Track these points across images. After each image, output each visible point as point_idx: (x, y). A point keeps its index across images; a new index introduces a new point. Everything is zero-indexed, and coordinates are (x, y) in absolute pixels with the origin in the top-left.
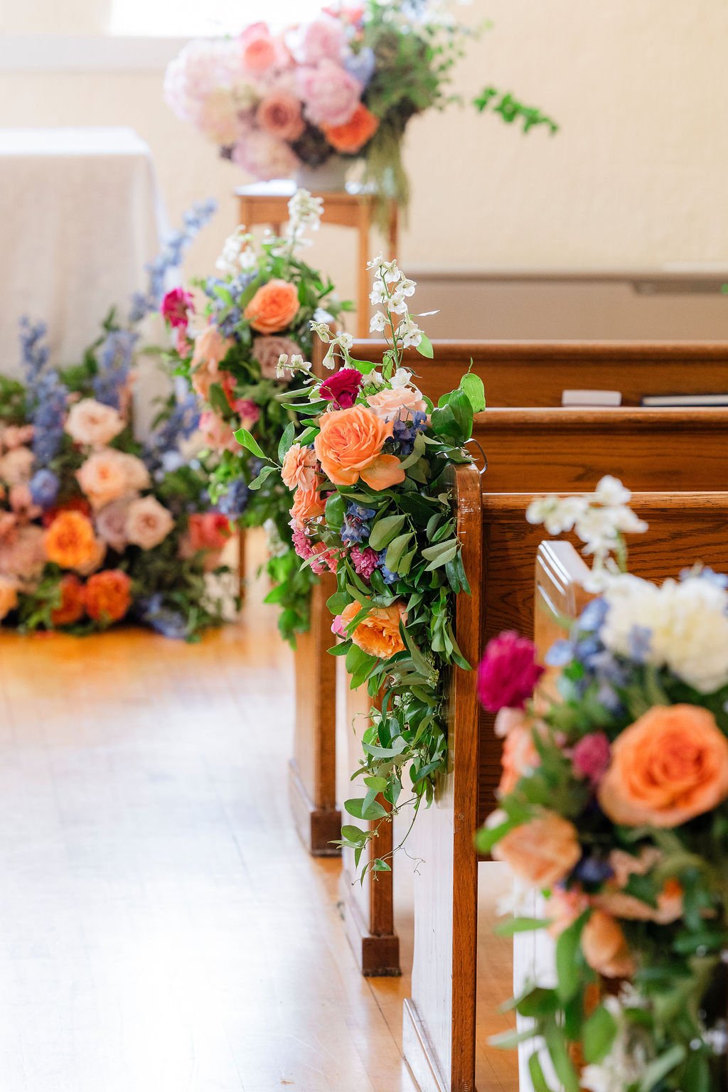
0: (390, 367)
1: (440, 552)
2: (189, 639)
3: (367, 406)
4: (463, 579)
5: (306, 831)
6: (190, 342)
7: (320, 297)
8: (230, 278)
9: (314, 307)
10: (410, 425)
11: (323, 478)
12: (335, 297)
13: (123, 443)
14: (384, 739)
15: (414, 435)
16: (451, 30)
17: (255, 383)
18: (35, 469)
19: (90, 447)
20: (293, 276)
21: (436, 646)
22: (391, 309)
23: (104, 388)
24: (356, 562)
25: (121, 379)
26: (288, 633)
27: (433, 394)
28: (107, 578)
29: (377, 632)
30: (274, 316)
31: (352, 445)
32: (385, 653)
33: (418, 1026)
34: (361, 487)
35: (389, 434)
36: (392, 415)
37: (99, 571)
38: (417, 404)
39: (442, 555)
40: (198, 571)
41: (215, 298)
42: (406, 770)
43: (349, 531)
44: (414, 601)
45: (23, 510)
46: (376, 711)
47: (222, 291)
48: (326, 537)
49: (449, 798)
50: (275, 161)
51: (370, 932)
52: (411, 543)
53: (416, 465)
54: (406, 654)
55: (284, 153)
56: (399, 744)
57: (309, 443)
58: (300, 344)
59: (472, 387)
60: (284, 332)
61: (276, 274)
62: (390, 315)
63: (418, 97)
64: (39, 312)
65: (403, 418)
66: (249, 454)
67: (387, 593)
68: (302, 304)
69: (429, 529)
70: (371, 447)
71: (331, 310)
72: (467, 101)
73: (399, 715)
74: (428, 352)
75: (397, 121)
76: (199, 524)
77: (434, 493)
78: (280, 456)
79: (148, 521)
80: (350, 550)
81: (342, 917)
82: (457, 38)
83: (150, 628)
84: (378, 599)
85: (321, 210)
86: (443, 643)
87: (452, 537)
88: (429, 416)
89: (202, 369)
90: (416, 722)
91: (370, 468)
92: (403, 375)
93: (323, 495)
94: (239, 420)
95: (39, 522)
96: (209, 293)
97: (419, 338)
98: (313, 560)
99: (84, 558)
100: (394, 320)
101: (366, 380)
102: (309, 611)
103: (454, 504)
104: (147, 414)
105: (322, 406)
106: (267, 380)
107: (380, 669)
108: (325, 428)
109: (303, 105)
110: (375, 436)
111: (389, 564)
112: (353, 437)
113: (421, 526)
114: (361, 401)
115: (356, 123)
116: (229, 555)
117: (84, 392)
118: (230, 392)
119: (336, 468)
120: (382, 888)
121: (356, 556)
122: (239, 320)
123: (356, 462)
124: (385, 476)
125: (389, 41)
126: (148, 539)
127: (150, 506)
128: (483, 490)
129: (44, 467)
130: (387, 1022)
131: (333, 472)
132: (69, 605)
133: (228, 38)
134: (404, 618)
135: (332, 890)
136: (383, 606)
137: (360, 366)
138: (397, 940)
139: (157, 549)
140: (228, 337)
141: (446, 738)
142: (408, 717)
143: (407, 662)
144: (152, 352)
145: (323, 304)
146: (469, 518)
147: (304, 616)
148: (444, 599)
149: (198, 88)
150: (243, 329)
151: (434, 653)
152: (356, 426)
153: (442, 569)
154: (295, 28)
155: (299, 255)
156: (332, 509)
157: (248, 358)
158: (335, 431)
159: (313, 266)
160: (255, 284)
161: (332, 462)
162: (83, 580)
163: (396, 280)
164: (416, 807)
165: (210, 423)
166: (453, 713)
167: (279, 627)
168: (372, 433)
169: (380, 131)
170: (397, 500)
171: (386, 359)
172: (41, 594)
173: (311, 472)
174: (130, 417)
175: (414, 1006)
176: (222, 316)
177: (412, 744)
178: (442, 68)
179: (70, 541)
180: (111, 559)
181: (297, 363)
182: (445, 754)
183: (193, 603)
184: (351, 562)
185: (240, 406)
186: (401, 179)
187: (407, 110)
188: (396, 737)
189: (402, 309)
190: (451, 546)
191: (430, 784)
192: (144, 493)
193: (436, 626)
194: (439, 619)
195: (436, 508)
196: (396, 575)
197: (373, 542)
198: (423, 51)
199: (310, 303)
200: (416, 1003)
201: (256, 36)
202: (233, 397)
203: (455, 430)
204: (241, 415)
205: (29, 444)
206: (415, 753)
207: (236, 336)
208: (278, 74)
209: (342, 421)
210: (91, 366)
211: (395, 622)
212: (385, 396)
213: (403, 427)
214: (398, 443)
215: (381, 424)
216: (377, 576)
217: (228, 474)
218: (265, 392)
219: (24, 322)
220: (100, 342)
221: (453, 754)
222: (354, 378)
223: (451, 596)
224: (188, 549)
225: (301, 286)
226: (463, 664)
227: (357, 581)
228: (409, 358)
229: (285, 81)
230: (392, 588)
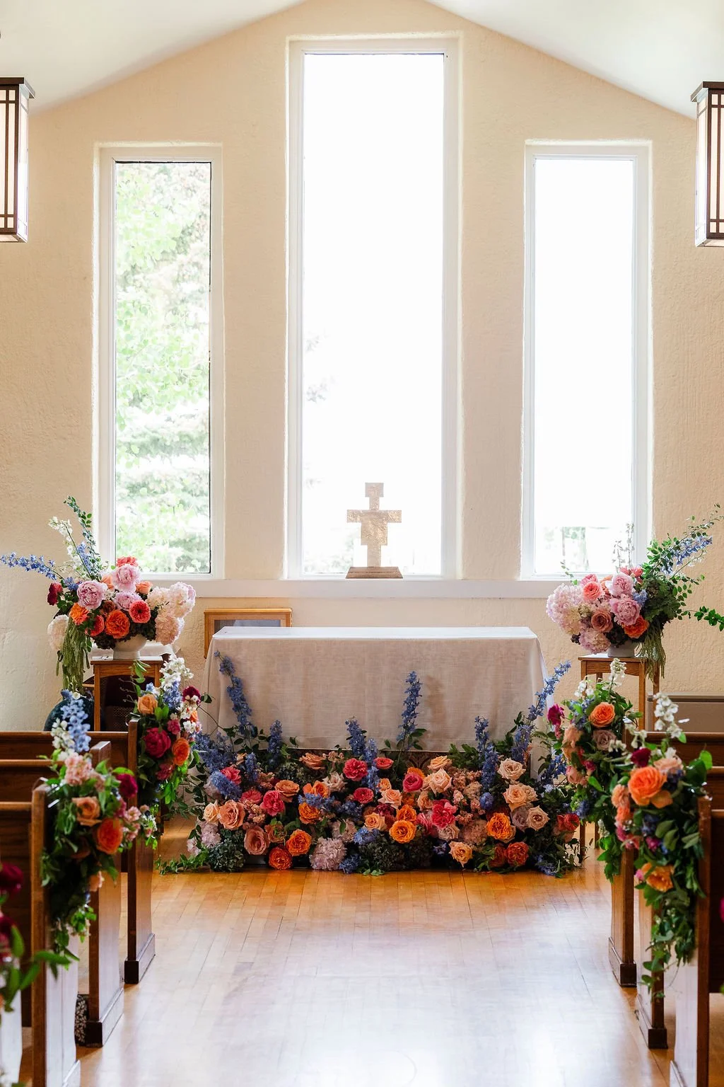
0: (664, 747)
1: (690, 839)
2: (557, 876)
3: (654, 766)
4: (702, 853)
5: (618, 974)
6: (562, 732)
7: (625, 711)
8: (581, 700)
9: (623, 715)
10: (675, 775)
11: (632, 802)
12: (633, 710)
13: (525, 779)
14: (662, 931)
15: (677, 781)
16: (684, 580)
17: (593, 752)
18: (482, 791)
19: (509, 781)
20: (612, 699)
21: (688, 886)
22: (666, 719)
23: (516, 752)
24: (648, 843)
25: (525, 748)
26: (609, 875)
27: (686, 761)
28: (516, 845)
29: (659, 878)
30: (603, 720)
31: (647, 786)
32: (663, 889)
33: (678, 1076)
34: (651, 806)
35: (665, 780)
36: (666, 771)
37: (513, 842)
38: (679, 766)
39: (692, 841)
40: (562, 842)
41: (574, 711)
42: (673, 948)
43: (645, 828)
44: (677, 863)
45: (476, 811)
46: (656, 917)
47: (578, 707)
48: (633, 831)
49: (695, 961)
50: (599, 642)
51: (652, 1026)
52: (675, 835)
53: (678, 796)
54: (674, 889)
55: (604, 638)
56: (670, 934)
57: (625, 784)
58: (616, 734)
59: (706, 758)
60: (608, 727)
61: (604, 699)
62: (665, 722)
63: (669, 612)
64: (484, 715)
65: (672, 773)
66: (591, 787)
67: (664, 859)
68: (617, 713)
69: (685, 827)
70: (656, 787)
71: (630, 717)
72: (693, 614)
73: (670, 919)
74: (683, 740)
75: (658, 624)
76: (562, 819)
77: (687, 810)
78: (611, 790)
79: (537, 817)
80: (645, 838)
81: (638, 1018)
82: (688, 584)
83: (539, 871)
84: (660, 862)
85: (625, 668)
86: (692, 885)
87: (696, 831)
88: (685, 772)
89: (568, 745)
90: (678, 923)
91: (656, 797)
92: (671, 751)
93: (632, 810)
94: (585, 771)
95: (483, 817)
96: (571, 708)
97: (680, 733)
98: (627, 843)
99: (506, 835)
100: (667, 724)
101: (653, 753)
102: (620, 864)
103: (698, 816)
104: (536, 765)
105: (631, 766)
106: (600, 751)
107: (660, 897)
108: (633, 778)
109: (613, 616)
110: (658, 781)
111: (665, 845)
112: (647, 781)
113: (681, 825)
114: (650, 763)
115: (638, 625)
116: (577, 835)
117: (507, 755)
118: (582, 756)
119: (639, 797)
120: (658, 1005)
121: (649, 840)
122: (586, 721)
123: (649, 794)
124: (663, 802)
125: (655, 585)
126: (537, 826)
127: (538, 810)
128: (712, 808)
129: (487, 791)
130: (661, 1072)
131: (637, 799)
132: (498, 858)
133: (576, 583)
134: (672, 871)
135: (632, 1004)
136: (661, 866)
137: (650, 746)
138: (666, 1030)
139: (541, 830)
140: (580, 730)
141: (693, 932)
142: (674, 920)
143: (674, 893)
144: (539, 734)
145: (627, 714)
146: (705, 822)
147: (617, 867)
148: (692, 862)
149: (562, 607)
150: (588, 726)
151: (687, 889)
152: (649, 776)
153: (691, 848)
154: (609, 579)
155: (614, 689)
156: (636, 817)
157: (590, 740)
158: (638, 779)
159: (622, 696)
160: (593, 704)
161: (636, 794)
162: (505, 846)
163: (668, 705)
164: (678, 965)
165: (571, 772)
166: (697, 918)
167: (605, 872)
168: (657, 779)
169: (650, 628)
170: (668, 812)
171: (663, 743)
172: (485, 853)
173: (627, 799)
174: (528, 766)
175: (676, 1065)
176: (578, 719)
177: (676, 934)
178: (681, 598)
179: (498, 827)
180: (519, 835)
181: (619, 745)
182: (693, 940)
183: (559, 858)
184: (646, 843)
185: (587, 763)
186: (660, 652)
187: (665, 618)
188: (668, 930)
189: (671, 719)
190: (695, 837)
191: (685, 954)
192: (535, 804)
193: (688, 876)
194: (690, 873)
195: (688, 817)
196: (669, 850)
197: (657, 834)
198: (671, 590)
199: (620, 713)
200: (677, 1063)
201: (590, 582)
202: (584, 759)
203: (696, 778)
204: (587, 768)
205: (479, 779)
206: (678, 939)
207: (584, 729)
208: (600, 601)
209: (642, 774)
210: (509, 740)
211: (668, 874)
212: (663, 761)
213: (672, 777)
214: (670, 784)
215: (661, 776)
216: (659, 851)
217: (579, 796)
218: (598, 757)
219: (478, 720)
220: (513, 730)
221: (697, 940)
222: (647, 752)
223: (696, 861)
224: (556, 832)
225: (616, 705)
226: (702, 895)
227: (648, 852)
228: (675, 743)
229: (604, 604)
230: (666, 856)
